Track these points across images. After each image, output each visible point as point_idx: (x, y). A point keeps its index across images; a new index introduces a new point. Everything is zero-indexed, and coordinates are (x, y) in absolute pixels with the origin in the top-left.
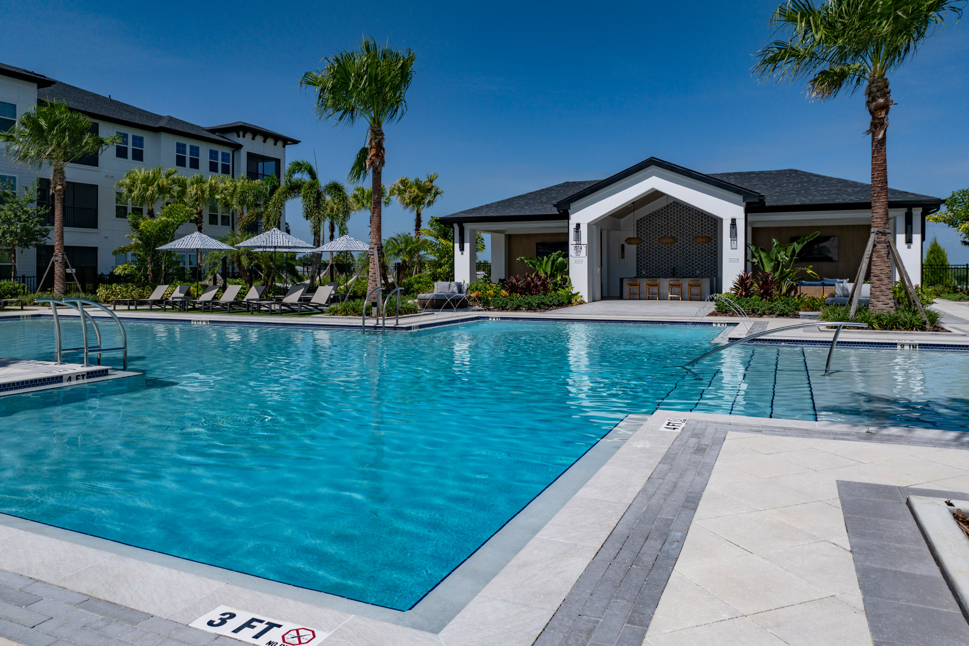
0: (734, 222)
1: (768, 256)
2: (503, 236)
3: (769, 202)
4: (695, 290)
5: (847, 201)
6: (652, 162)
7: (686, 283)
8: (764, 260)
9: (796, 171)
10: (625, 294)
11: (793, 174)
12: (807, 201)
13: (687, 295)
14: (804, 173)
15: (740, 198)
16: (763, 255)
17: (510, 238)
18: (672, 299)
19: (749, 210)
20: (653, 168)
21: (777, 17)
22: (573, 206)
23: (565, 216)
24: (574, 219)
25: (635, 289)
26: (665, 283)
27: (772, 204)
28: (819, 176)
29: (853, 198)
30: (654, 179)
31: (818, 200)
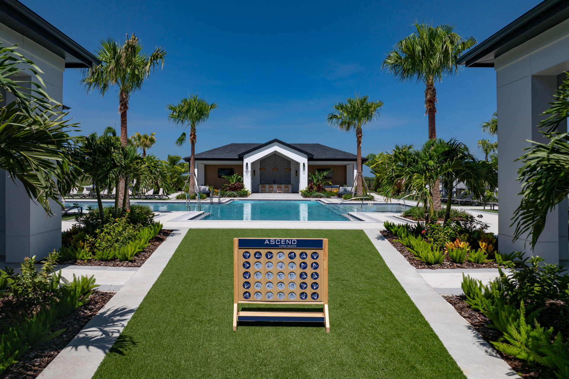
0: (304, 164)
1: (315, 177)
2: (204, 165)
3: (314, 157)
4: (286, 189)
5: (339, 158)
6: (276, 141)
7: (283, 186)
8: (314, 178)
9: (319, 145)
10: (260, 191)
11: (318, 145)
12: (327, 157)
13: (283, 191)
14: (323, 146)
15: (306, 156)
16: (313, 176)
17: (206, 166)
18: (278, 193)
19: (309, 160)
20: (276, 143)
21: (334, 107)
22: (245, 156)
23: (241, 159)
24: (246, 161)
25: (264, 189)
26: (275, 186)
27: (316, 158)
28: (328, 147)
29: (341, 157)
30: (276, 147)
31: (330, 157)
